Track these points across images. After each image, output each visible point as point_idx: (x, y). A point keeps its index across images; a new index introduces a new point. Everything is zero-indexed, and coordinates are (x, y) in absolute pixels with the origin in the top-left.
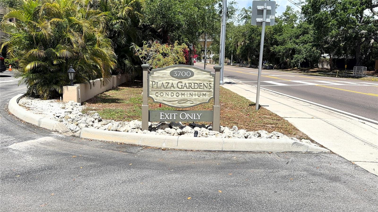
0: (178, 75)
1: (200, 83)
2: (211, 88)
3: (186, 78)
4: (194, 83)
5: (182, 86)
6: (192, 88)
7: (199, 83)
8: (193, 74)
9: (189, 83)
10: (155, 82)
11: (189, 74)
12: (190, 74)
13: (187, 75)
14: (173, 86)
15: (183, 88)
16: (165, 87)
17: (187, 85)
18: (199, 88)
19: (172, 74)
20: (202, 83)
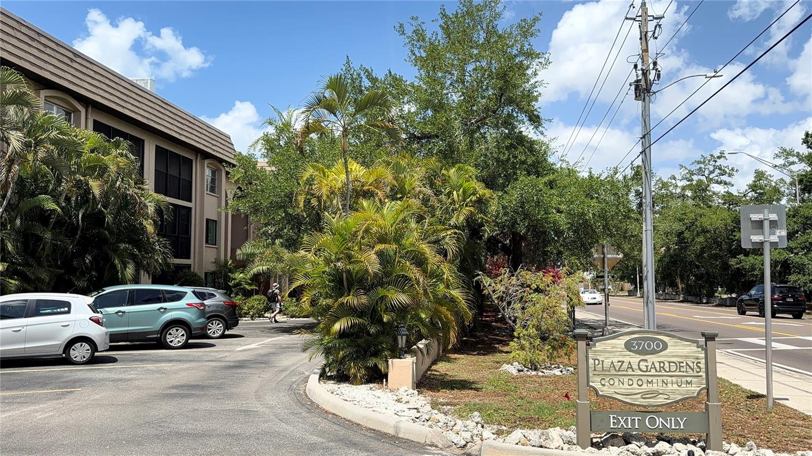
0: (639, 348)
1: (680, 363)
2: (700, 371)
3: (654, 352)
4: (669, 362)
5: (647, 366)
6: (666, 371)
7: (678, 362)
8: (665, 346)
9: (660, 362)
10: (598, 360)
11: (658, 346)
12: (661, 346)
13: (655, 347)
14: (631, 368)
15: (650, 371)
16: (617, 369)
17: (657, 365)
18: (678, 370)
19: (628, 346)
20: (683, 363)
